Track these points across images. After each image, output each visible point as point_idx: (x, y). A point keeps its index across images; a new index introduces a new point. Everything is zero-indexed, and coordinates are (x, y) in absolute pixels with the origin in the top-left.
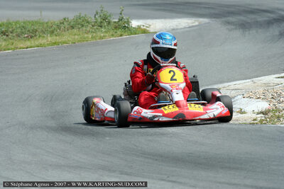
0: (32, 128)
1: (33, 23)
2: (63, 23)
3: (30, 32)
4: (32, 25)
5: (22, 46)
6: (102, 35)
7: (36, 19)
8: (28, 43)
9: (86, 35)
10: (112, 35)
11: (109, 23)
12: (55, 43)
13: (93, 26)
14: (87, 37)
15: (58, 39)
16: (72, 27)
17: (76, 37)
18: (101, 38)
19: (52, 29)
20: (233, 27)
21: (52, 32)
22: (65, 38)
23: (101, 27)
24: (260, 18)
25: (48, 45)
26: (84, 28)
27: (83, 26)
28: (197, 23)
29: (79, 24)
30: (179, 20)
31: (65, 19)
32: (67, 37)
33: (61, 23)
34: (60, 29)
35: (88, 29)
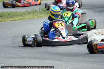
1: (14, 13)
2: (26, 12)
3: (12, 16)
4: (13, 13)
5: (7, 20)
6: (42, 16)
8: (10, 19)
9: (35, 16)
10: (46, 16)
11: (45, 12)
13: (38, 13)
14: (35, 17)
17: (31, 17)
18: (41, 17)
20: (96, 12)
21: (21, 15)
22: (25, 18)
23: (41, 13)
25: (19, 20)
26: (34, 14)
27: (34, 13)
31: (27, 11)
32: (27, 17)
33: (25, 12)
34: (24, 14)
35: (36, 14)
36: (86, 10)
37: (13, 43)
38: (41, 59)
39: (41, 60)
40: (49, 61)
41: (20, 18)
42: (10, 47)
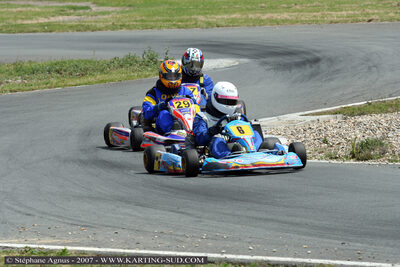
0: (65, 161)
1: (86, 62)
2: (113, 62)
3: (82, 70)
5: (71, 83)
6: (148, 73)
7: (89, 58)
8: (78, 81)
9: (132, 74)
11: (156, 63)
12: (102, 81)
13: (140, 65)
15: (106, 77)
16: (121, 66)
18: (146, 77)
19: (103, 68)
21: (102, 71)
22: (111, 77)
23: (148, 66)
24: (297, 59)
25: (96, 82)
26: (132, 67)
28: (237, 63)
29: (128, 63)
30: (222, 60)
32: (115, 75)
33: (111, 62)
35: (136, 68)
36: (246, 60)
37: (81, 150)
38: (141, 205)
39: (139, 208)
40: (158, 211)
41: (99, 77)
42: (74, 161)
